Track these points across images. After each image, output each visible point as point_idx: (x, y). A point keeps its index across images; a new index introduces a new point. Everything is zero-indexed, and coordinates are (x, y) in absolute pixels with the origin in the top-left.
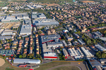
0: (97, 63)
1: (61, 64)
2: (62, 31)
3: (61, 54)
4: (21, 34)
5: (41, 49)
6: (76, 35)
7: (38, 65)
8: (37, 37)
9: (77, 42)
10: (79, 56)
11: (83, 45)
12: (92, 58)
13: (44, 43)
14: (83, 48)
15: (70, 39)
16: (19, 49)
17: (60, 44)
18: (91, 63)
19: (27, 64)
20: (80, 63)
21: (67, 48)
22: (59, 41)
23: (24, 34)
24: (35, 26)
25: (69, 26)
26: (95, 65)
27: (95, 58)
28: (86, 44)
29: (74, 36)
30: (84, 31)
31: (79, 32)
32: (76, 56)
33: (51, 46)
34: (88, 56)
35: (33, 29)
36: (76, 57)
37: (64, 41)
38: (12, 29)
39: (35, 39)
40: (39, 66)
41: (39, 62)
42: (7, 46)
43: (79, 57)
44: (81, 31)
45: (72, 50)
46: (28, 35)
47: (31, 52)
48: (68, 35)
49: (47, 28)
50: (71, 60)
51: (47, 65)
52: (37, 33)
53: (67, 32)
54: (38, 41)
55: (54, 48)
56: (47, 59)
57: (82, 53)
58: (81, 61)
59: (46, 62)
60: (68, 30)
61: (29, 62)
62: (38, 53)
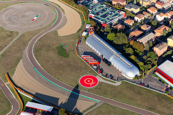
51: (139, 93)
59: (148, 86)
61: (111, 60)
62: (159, 51)
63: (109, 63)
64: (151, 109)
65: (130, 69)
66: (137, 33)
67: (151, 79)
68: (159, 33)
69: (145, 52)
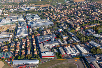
0: (93, 59)
1: (59, 62)
2: (57, 30)
3: (58, 53)
4: (17, 36)
5: (39, 49)
6: (70, 33)
7: (37, 64)
8: (33, 37)
9: (71, 40)
10: (75, 53)
11: (78, 42)
12: (87, 54)
13: (40, 43)
14: (78, 46)
15: (65, 38)
16: (17, 51)
17: (56, 43)
18: (87, 59)
19: (26, 64)
20: (77, 60)
21: (63, 47)
22: (55, 40)
23: (20, 35)
24: (30, 27)
25: (63, 25)
26: (91, 61)
27: (90, 54)
28: (81, 41)
29: (69, 34)
30: (78, 29)
31: (73, 30)
32: (73, 53)
33: (47, 46)
34: (84, 53)
35: (29, 31)
36: (72, 55)
37: (60, 40)
38: (8, 31)
39: (31, 40)
40: (38, 66)
41: (37, 62)
42: (5, 48)
44: (75, 29)
45: (68, 48)
46: (24, 36)
47: (29, 53)
48: (63, 34)
49: (42, 29)
50: (67, 57)
52: (33, 34)
53: (61, 31)
54: (34, 41)
55: (51, 48)
56: (45, 59)
57: (78, 51)
58: (78, 58)
59: (44, 62)
60: (62, 29)
61: (28, 63)
66: (24, 53)
68: (29, 50)
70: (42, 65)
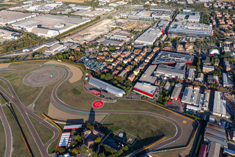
0: (222, 136)
2: (208, 50)
3: (167, 92)
4: (136, 41)
6: (227, 63)
8: (155, 50)
9: (217, 78)
10: (198, 106)
11: (226, 87)
12: (222, 120)
13: (153, 65)
14: (218, 95)
15: (207, 69)
16: (113, 64)
19: (103, 90)
20: (187, 122)
26: (210, 138)
27: (227, 123)
29: (222, 64)
39: (148, 54)
40: (115, 101)
41: (121, 95)
42: (103, 55)
43: (195, 109)
45: (192, 91)
46: (145, 45)
49: (184, 40)
51: (128, 103)
53: (215, 54)
54: (150, 58)
55: (165, 78)
56: (137, 94)
57: (207, 104)
58: (194, 118)
60: (221, 50)
61: (107, 89)
62: (131, 79)
63: (107, 92)
64: (137, 110)
65: (119, 92)
66: (116, 72)
67: (132, 94)
68: (128, 70)
69: (124, 81)
70: (123, 101)
